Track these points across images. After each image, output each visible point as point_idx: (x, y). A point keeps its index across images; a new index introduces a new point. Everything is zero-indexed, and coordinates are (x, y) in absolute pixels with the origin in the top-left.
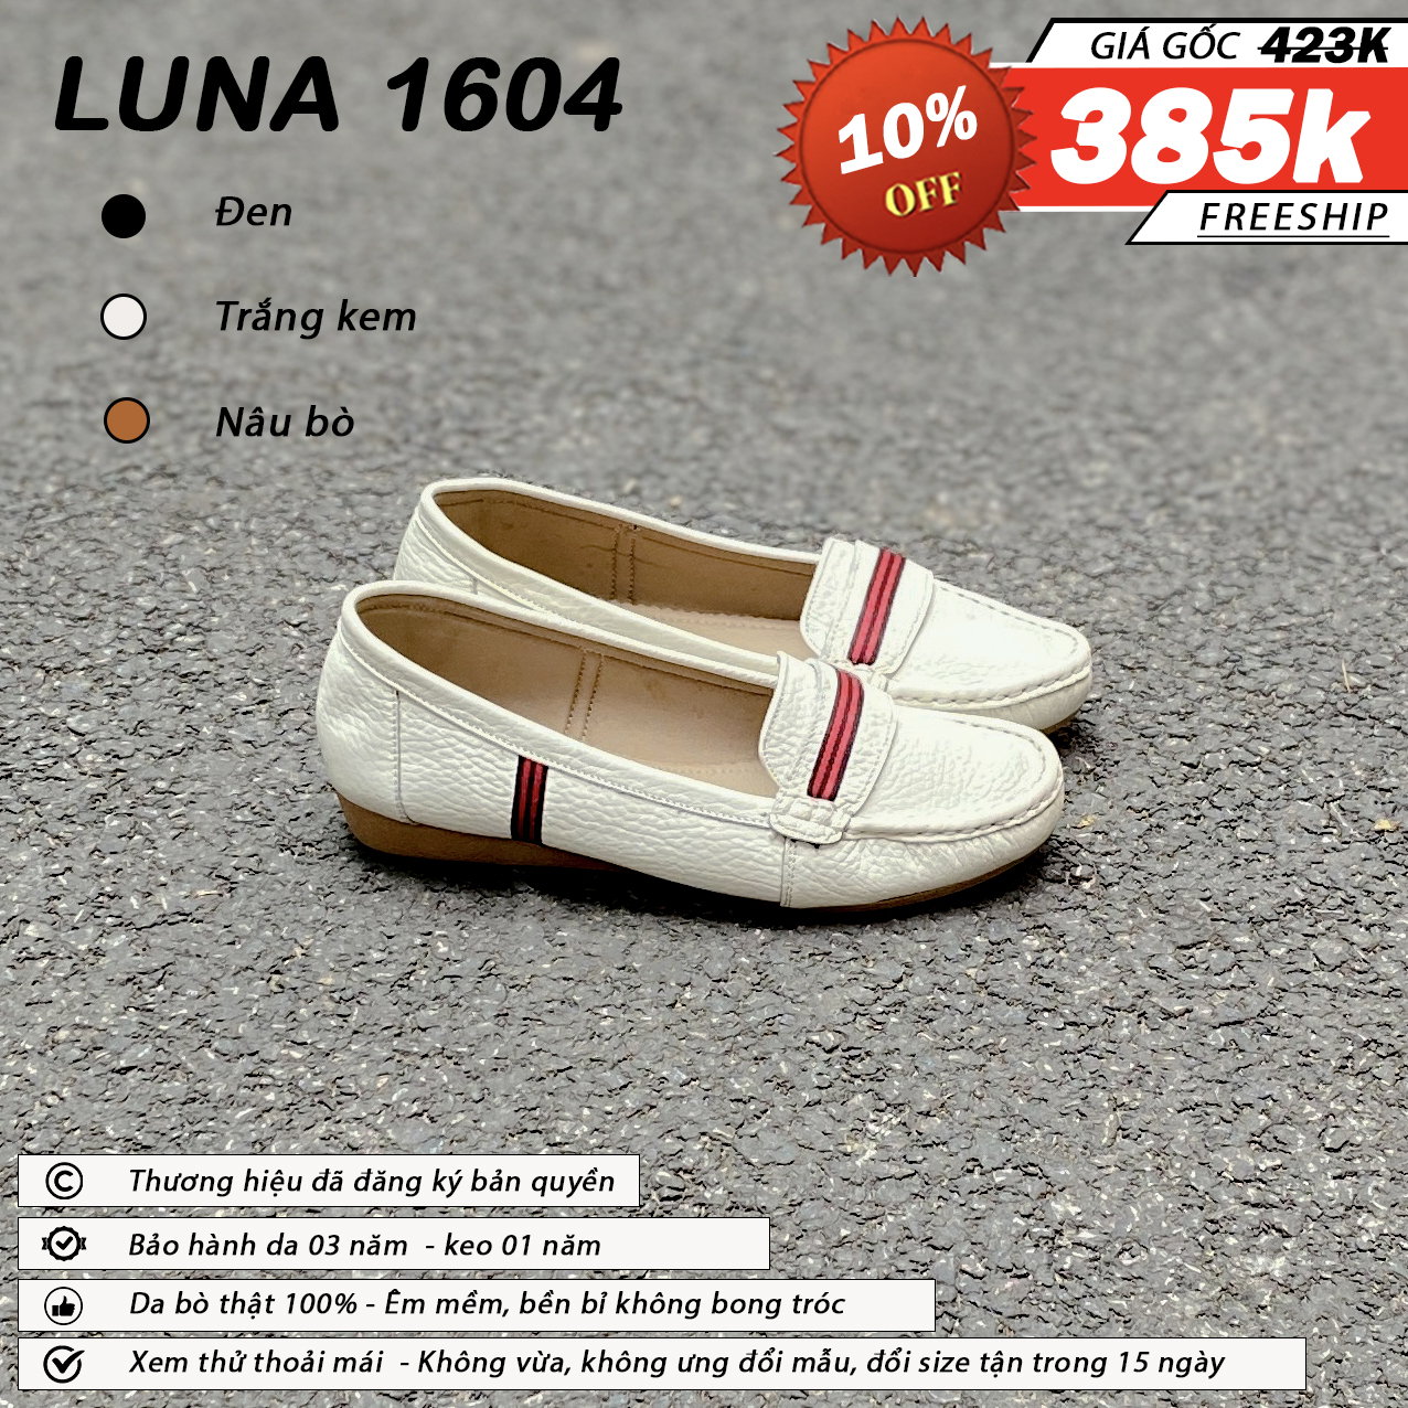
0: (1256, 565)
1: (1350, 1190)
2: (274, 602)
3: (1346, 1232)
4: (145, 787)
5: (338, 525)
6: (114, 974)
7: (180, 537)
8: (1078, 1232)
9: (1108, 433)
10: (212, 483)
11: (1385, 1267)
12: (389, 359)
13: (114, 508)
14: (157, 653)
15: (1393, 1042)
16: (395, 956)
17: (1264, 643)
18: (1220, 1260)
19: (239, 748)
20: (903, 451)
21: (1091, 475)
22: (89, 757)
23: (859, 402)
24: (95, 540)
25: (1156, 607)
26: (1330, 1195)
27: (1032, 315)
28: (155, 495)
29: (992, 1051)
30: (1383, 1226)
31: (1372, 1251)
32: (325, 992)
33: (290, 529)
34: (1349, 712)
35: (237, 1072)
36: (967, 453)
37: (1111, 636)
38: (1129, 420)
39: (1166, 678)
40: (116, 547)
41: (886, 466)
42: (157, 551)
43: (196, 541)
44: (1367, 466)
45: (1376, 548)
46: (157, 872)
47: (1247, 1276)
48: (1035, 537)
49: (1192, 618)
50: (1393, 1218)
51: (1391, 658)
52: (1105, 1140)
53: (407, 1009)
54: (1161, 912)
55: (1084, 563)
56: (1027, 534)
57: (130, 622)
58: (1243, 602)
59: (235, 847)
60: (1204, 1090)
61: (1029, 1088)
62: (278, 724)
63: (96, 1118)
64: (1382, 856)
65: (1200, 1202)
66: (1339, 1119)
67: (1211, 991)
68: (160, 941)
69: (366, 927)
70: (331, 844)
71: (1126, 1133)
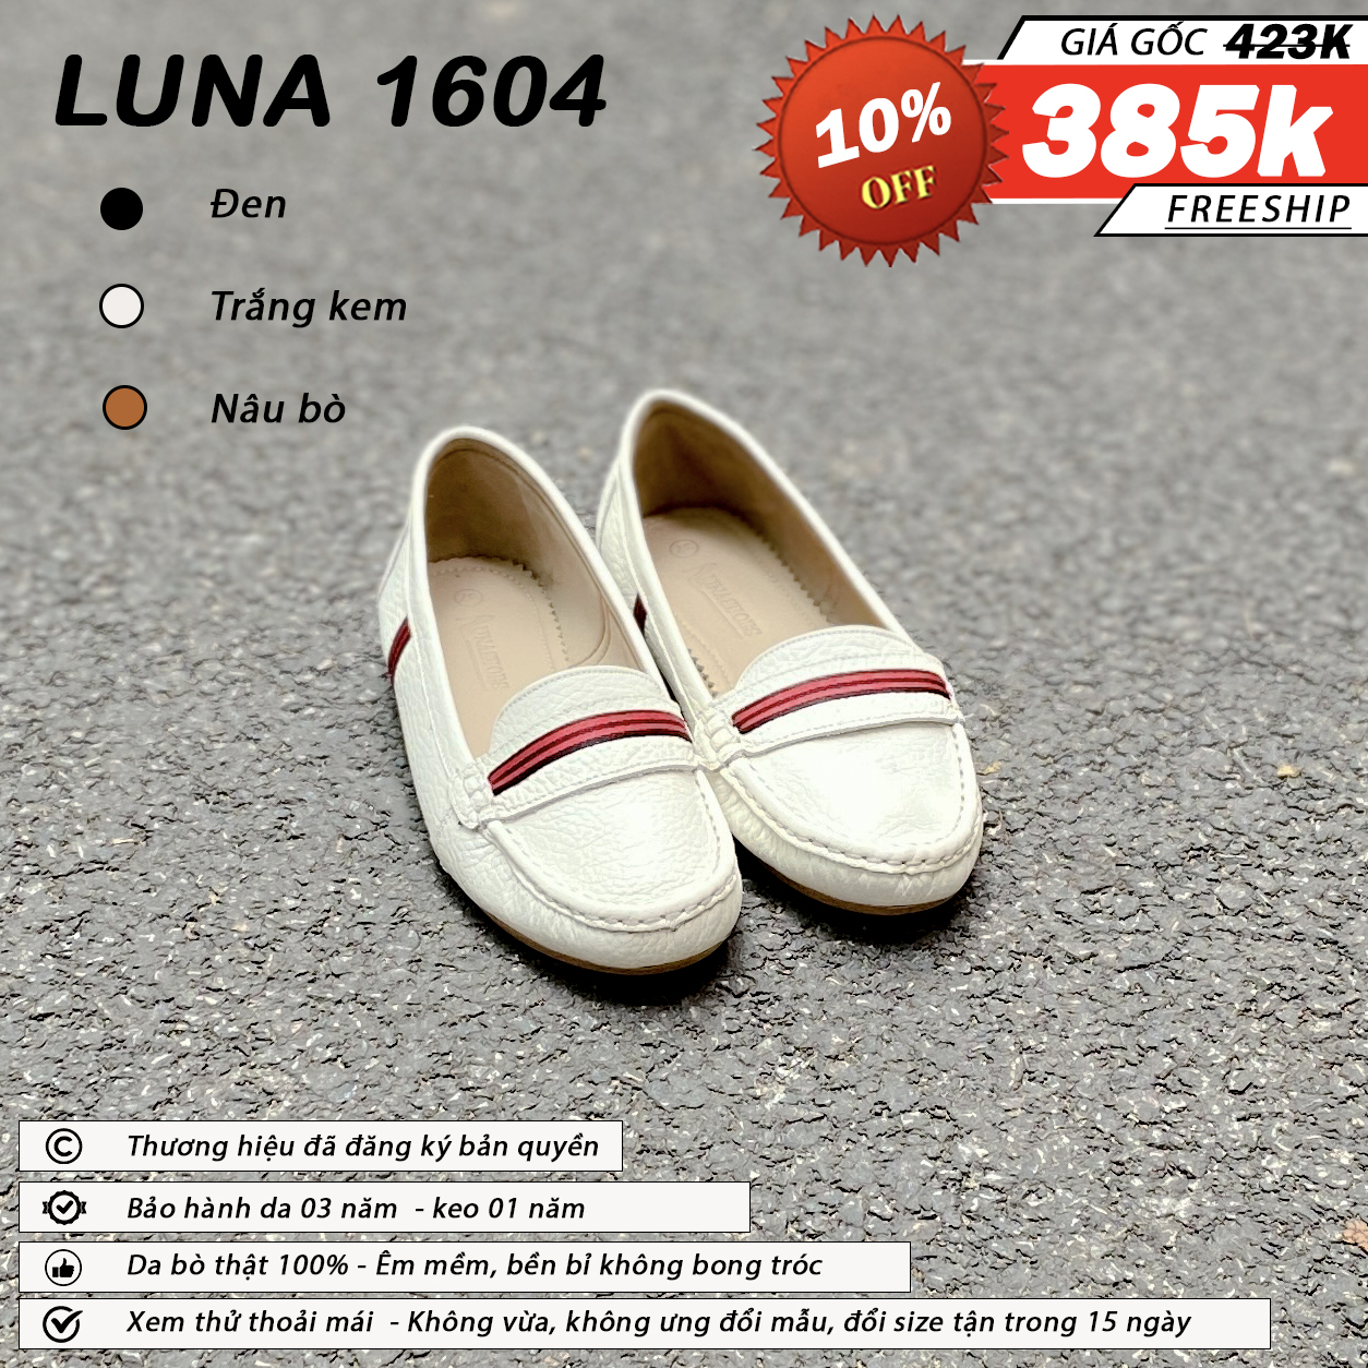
1: (1254, 1132)
3: (1250, 1173)
4: (62, 737)
6: (31, 922)
8: (985, 1174)
11: (1289, 1208)
14: (72, 604)
15: (1296, 985)
16: (309, 903)
17: (1168, 591)
18: (1125, 1201)
19: (154, 698)
20: (809, 402)
21: (996, 426)
23: (766, 354)
26: (1234, 1137)
29: (900, 996)
30: (1287, 1168)
31: (1276, 1192)
32: (240, 939)
34: (1251, 659)
35: (153, 1019)
37: (1016, 585)
38: (1033, 370)
39: (1071, 626)
41: (793, 417)
43: (111, 494)
46: (73, 820)
47: (1152, 1218)
48: (941, 487)
49: (1096, 567)
50: (1297, 1159)
51: (1293, 606)
52: (1011, 1084)
53: (321, 955)
54: (1066, 857)
55: (989, 513)
56: (932, 484)
57: (46, 574)
58: (1146, 550)
59: (151, 797)
60: (1110, 1034)
61: (936, 1032)
62: (192, 673)
63: (15, 1064)
64: (1285, 802)
65: (1105, 1144)
66: (1243, 1062)
67: (1116, 935)
68: (76, 889)
69: (280, 875)
70: (244, 793)
71: (1032, 1075)
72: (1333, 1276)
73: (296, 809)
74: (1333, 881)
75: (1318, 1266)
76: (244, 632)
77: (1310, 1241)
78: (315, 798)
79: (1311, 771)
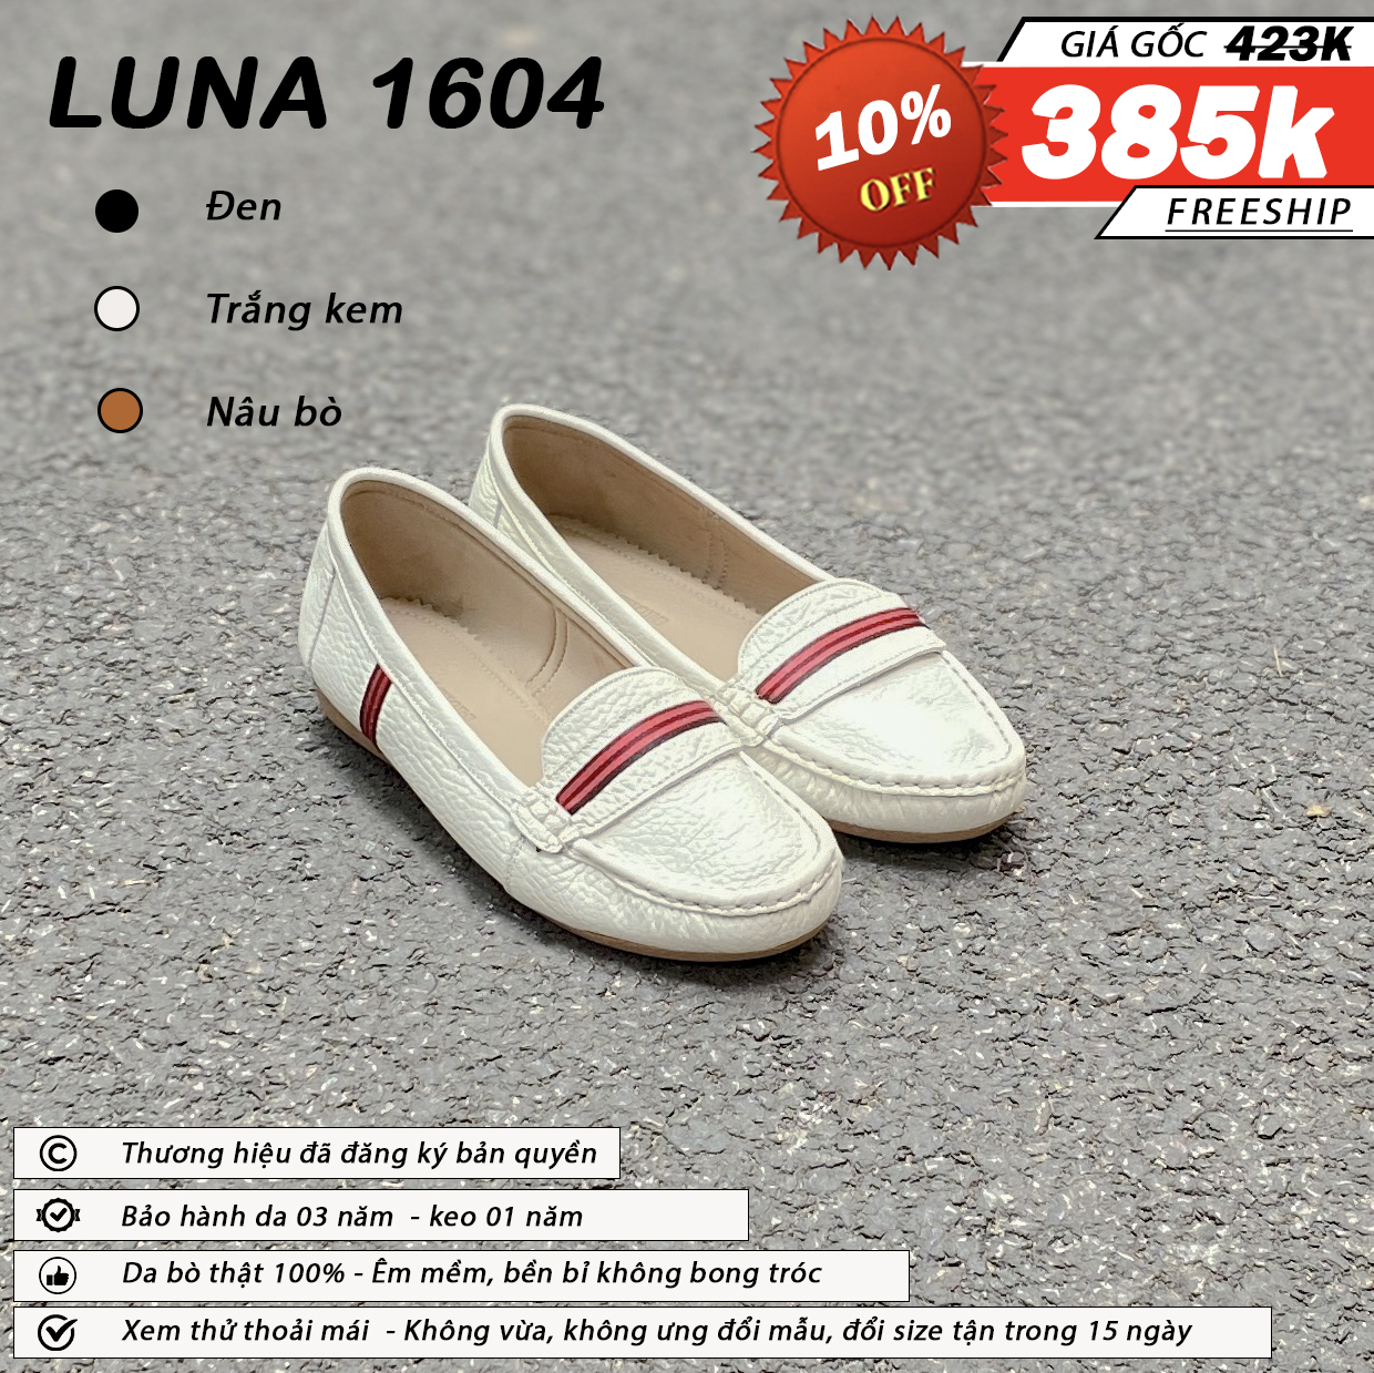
0: (1187, 550)
1: (1284, 1177)
2: (201, 590)
3: (1278, 1219)
4: (72, 776)
5: (265, 512)
6: (42, 964)
7: (107, 526)
8: (1010, 1220)
9: (1038, 418)
10: (139, 471)
11: (1318, 1255)
12: (317, 346)
13: (40, 497)
14: (83, 641)
15: (1326, 1028)
16: (323, 946)
17: (1195, 628)
18: (1153, 1248)
19: (166, 737)
20: (831, 437)
21: (1022, 460)
22: (16, 747)
23: (787, 388)
24: (20, 529)
25: (1088, 592)
26: (1262, 1182)
27: (962, 300)
28: (82, 483)
29: (924, 1039)
30: (1317, 1214)
31: (1306, 1238)
32: (253, 981)
33: (216, 517)
34: (1281, 697)
35: (165, 1062)
36: (896, 438)
37: (1042, 622)
38: (1059, 405)
39: (1098, 664)
40: (42, 536)
41: (815, 451)
42: (83, 539)
43: (123, 529)
44: (1298, 450)
45: (1308, 533)
46: (84, 861)
47: (1180, 1265)
48: (965, 523)
49: (1123, 604)
50: (1327, 1205)
51: (1323, 643)
52: (1036, 1128)
53: (336, 998)
54: (1092, 898)
55: (1014, 549)
56: (956, 520)
57: (58, 610)
58: (1174, 586)
59: (163, 838)
60: (1137, 1077)
61: (961, 1076)
62: (205, 713)
63: (25, 1109)
64: (1314, 842)
65: (1133, 1190)
66: (1272, 1106)
67: (1143, 978)
68: (87, 931)
69: (294, 917)
70: (259, 834)
71: (1058, 1120)
72: (1364, 1324)
73: (311, 850)
74: (1363, 922)
75: (1348, 1313)
76: (258, 670)
77: (1339, 1289)
78: (330, 838)
79: (1341, 812)
